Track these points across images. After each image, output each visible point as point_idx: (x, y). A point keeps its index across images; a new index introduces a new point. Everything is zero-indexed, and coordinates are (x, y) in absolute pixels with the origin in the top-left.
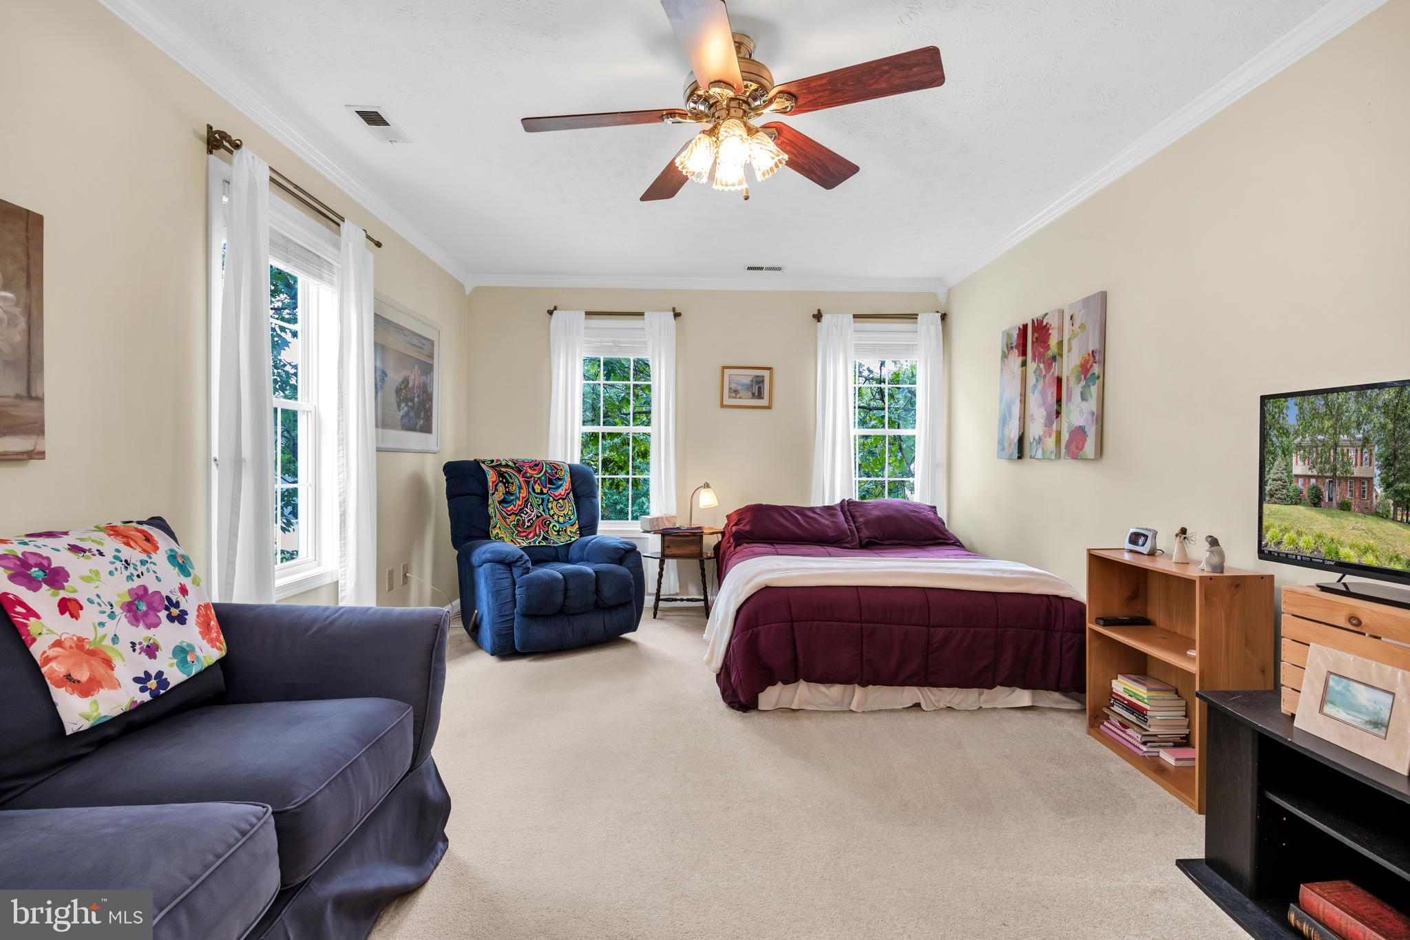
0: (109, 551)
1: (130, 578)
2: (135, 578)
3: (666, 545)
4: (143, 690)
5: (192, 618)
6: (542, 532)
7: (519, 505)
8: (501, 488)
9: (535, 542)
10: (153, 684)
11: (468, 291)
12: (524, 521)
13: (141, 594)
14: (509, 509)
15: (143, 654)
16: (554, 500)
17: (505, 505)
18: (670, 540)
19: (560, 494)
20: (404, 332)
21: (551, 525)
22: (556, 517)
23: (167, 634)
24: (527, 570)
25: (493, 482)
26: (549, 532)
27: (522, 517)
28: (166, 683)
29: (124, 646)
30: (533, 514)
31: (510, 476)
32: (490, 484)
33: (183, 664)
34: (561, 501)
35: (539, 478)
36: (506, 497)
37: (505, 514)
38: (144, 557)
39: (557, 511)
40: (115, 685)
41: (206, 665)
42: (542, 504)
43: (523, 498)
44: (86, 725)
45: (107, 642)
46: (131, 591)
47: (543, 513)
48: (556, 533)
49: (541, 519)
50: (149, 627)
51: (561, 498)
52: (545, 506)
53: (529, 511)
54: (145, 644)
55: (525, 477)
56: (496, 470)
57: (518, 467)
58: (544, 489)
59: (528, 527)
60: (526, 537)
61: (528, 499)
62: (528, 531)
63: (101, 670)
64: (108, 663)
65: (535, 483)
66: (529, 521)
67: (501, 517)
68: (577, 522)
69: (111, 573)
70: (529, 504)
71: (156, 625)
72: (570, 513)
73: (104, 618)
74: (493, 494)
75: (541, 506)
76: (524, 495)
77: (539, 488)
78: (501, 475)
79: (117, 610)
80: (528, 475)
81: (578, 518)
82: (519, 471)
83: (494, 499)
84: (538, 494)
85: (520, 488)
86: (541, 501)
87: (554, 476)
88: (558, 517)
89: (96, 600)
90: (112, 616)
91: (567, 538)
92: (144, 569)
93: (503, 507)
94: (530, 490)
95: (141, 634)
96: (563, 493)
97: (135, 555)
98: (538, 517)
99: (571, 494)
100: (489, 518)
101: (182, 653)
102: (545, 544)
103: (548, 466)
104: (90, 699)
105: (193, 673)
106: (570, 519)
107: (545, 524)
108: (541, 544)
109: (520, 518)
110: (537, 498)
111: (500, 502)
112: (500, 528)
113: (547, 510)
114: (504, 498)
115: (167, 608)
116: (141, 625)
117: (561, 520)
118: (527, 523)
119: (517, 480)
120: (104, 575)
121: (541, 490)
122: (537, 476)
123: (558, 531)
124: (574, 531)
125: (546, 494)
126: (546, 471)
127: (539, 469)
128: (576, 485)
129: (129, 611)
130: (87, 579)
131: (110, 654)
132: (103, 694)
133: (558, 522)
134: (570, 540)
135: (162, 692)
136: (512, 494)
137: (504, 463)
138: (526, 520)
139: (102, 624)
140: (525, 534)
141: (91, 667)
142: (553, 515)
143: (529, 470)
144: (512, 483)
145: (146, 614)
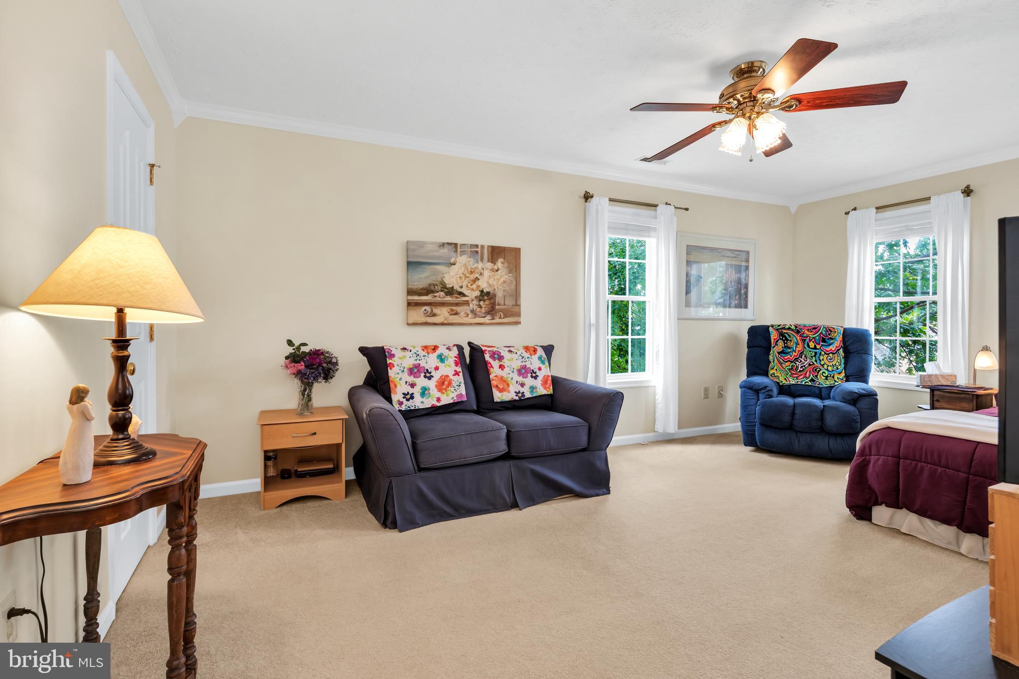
0: (519, 353)
1: (522, 362)
2: (524, 362)
3: (935, 399)
4: (516, 396)
5: (540, 379)
6: (811, 376)
7: (794, 356)
8: (781, 343)
9: (802, 382)
10: (520, 395)
11: (793, 210)
12: (797, 367)
13: (524, 367)
14: (786, 358)
15: (519, 385)
16: (825, 353)
17: (783, 355)
18: (939, 395)
19: (831, 350)
20: (718, 251)
21: (821, 372)
22: (825, 366)
23: (529, 381)
24: (771, 396)
25: (775, 339)
26: (818, 377)
27: (796, 364)
28: (524, 396)
29: (514, 382)
30: (806, 362)
31: (789, 336)
32: (772, 341)
33: (532, 392)
34: (831, 355)
35: (814, 338)
36: (784, 349)
37: (782, 361)
38: (529, 356)
39: (827, 362)
40: (509, 392)
41: (539, 394)
42: (815, 356)
43: (799, 351)
44: (499, 401)
45: (509, 379)
46: (521, 366)
47: (815, 363)
48: (825, 378)
49: (812, 366)
50: (523, 378)
51: (831, 353)
52: (817, 358)
53: (802, 360)
54: (521, 382)
55: (802, 337)
56: (778, 331)
57: (798, 330)
58: (817, 346)
59: (800, 371)
60: (797, 378)
61: (803, 352)
62: (800, 374)
63: (506, 386)
64: (508, 385)
65: (810, 341)
66: (801, 367)
67: (778, 363)
68: (843, 371)
69: (517, 359)
70: (804, 355)
71: (526, 377)
72: (837, 364)
73: (511, 372)
74: (774, 347)
75: (813, 357)
76: (800, 349)
77: (814, 344)
78: (782, 335)
79: (515, 370)
80: (805, 335)
81: (845, 368)
82: (798, 332)
83: (775, 351)
84: (812, 348)
85: (797, 344)
86: (814, 354)
87: (827, 337)
88: (828, 367)
89: (510, 366)
90: (513, 372)
91: (832, 382)
92: (528, 360)
93: (781, 356)
94: (806, 346)
95: (520, 379)
96: (833, 349)
97: (526, 355)
98: (810, 365)
99: (841, 350)
100: (770, 362)
101: (532, 388)
102: (810, 384)
103: (824, 329)
104: (501, 394)
105: (534, 396)
106: (837, 369)
107: (816, 371)
108: (807, 384)
109: (794, 364)
110: (811, 352)
111: (779, 353)
112: (776, 369)
113: (818, 361)
114: (783, 350)
115: (531, 373)
116: (521, 377)
117: (830, 369)
118: (799, 369)
119: (795, 338)
120: (515, 360)
121: (815, 346)
122: (813, 336)
123: (827, 377)
124: (841, 378)
125: (818, 349)
126: (821, 333)
127: (816, 331)
128: (847, 344)
129: (519, 371)
130: (509, 360)
131: (509, 383)
132: (505, 393)
133: (827, 370)
134: (834, 384)
135: (522, 398)
136: (789, 348)
137: (787, 327)
138: (800, 366)
139: (509, 374)
140: (797, 375)
141: (503, 385)
142: (823, 365)
143: (806, 332)
144: (791, 341)
145: (524, 374)
